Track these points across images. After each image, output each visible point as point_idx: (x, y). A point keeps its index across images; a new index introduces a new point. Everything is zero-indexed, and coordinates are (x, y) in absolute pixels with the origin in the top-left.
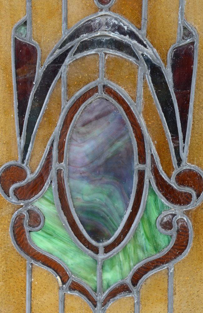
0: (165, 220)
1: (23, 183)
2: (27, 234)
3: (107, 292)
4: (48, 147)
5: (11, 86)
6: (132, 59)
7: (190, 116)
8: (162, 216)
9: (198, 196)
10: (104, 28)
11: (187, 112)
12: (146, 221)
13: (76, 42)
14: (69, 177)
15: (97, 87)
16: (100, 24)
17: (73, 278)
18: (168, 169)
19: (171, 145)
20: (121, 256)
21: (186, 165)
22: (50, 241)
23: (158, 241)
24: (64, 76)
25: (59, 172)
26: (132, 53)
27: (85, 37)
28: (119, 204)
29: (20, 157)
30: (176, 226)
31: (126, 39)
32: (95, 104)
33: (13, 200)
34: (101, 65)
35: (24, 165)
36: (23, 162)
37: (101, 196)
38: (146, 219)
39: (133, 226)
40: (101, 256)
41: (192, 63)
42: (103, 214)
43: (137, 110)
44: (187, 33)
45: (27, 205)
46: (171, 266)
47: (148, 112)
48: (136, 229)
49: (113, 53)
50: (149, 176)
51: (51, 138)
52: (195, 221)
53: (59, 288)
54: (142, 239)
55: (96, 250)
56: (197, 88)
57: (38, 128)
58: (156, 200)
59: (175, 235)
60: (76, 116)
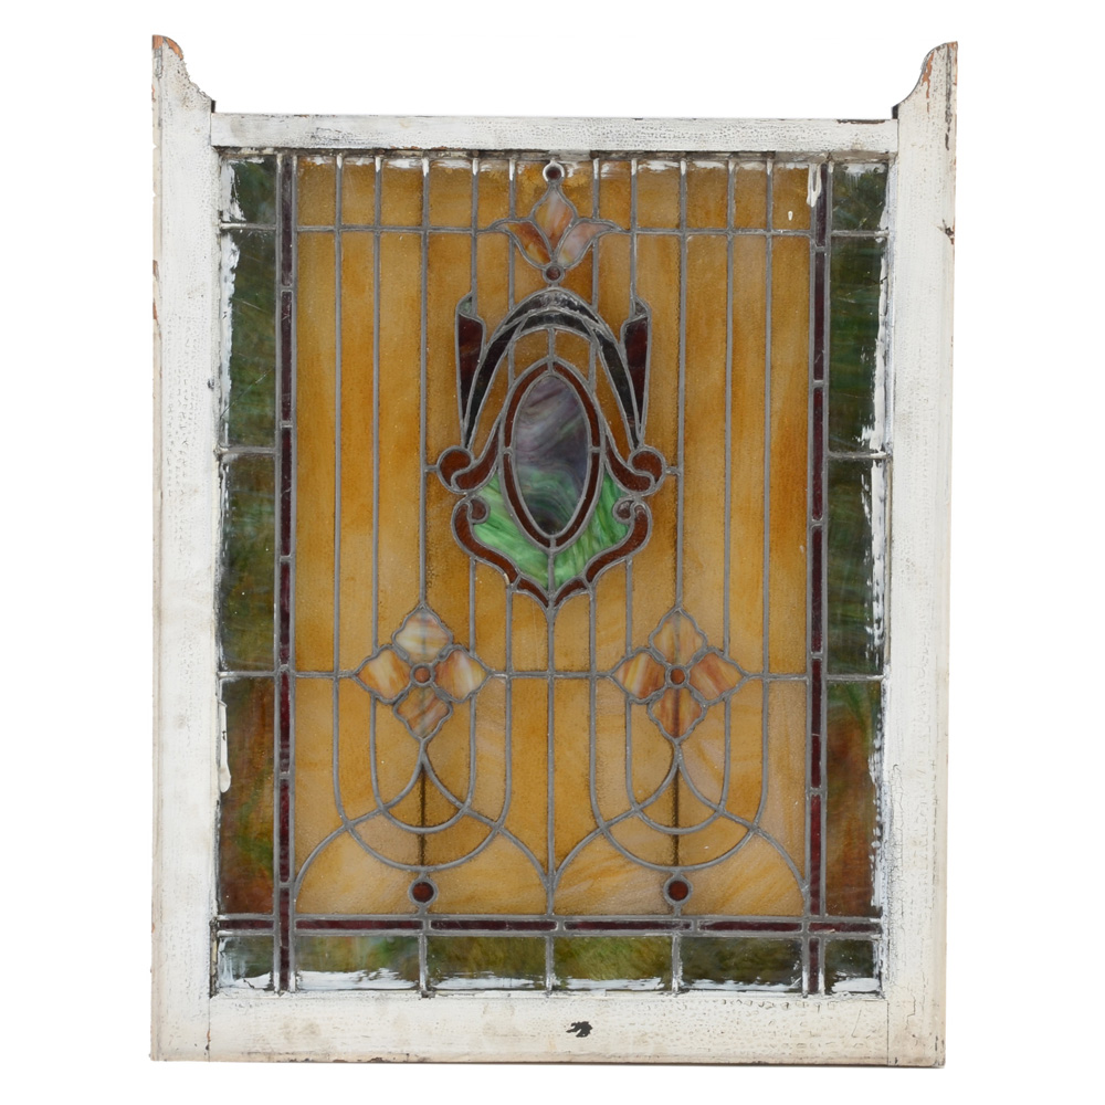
0: (622, 507)
1: (467, 470)
2: (471, 527)
3: (560, 589)
4: (494, 430)
5: (454, 365)
6: (583, 335)
7: (646, 394)
8: (618, 503)
9: (657, 480)
10: (552, 303)
11: (642, 390)
12: (601, 510)
13: (524, 318)
14: (516, 462)
15: (546, 364)
16: (549, 300)
17: (522, 575)
18: (625, 452)
19: (627, 425)
20: (575, 549)
21: (644, 447)
22: (496, 535)
23: (615, 531)
24: (511, 353)
25: (506, 457)
26: (583, 329)
27: (533, 313)
28: (572, 491)
29: (463, 441)
30: (633, 514)
31: (577, 314)
32: (544, 382)
33: (455, 488)
34: (551, 341)
35: (468, 450)
36: (466, 447)
37: (551, 482)
38: (601, 506)
39: (589, 511)
40: (553, 549)
41: (646, 339)
42: (554, 502)
43: (590, 388)
44: (640, 309)
45: (470, 494)
46: (629, 558)
47: (602, 390)
48: (591, 518)
49: (562, 328)
50: (604, 459)
51: (497, 420)
52: (654, 508)
53: (506, 587)
54: (598, 530)
55: (546, 543)
56: (652, 364)
57: (483, 410)
58: (611, 486)
59: (633, 523)
60: (524, 396)
